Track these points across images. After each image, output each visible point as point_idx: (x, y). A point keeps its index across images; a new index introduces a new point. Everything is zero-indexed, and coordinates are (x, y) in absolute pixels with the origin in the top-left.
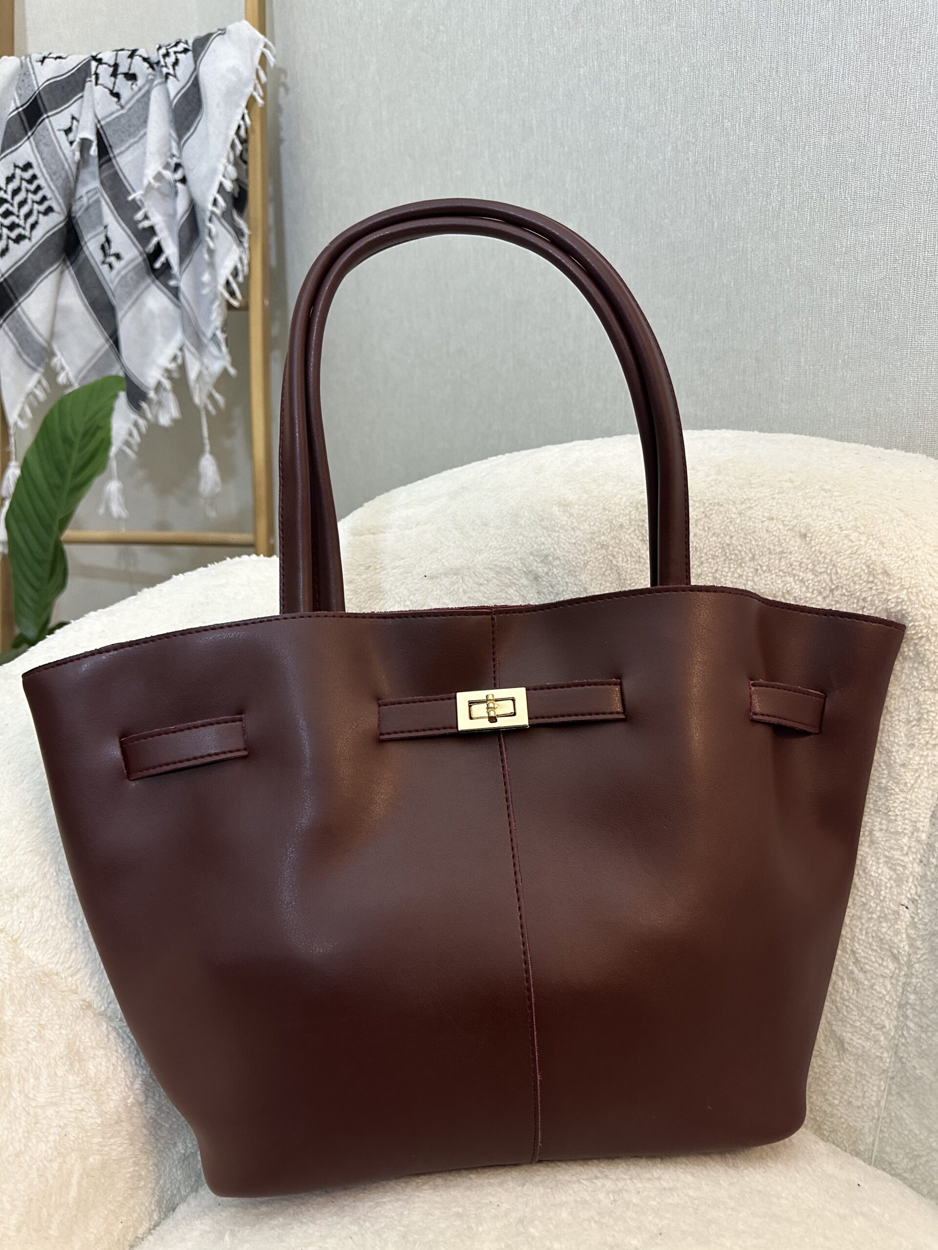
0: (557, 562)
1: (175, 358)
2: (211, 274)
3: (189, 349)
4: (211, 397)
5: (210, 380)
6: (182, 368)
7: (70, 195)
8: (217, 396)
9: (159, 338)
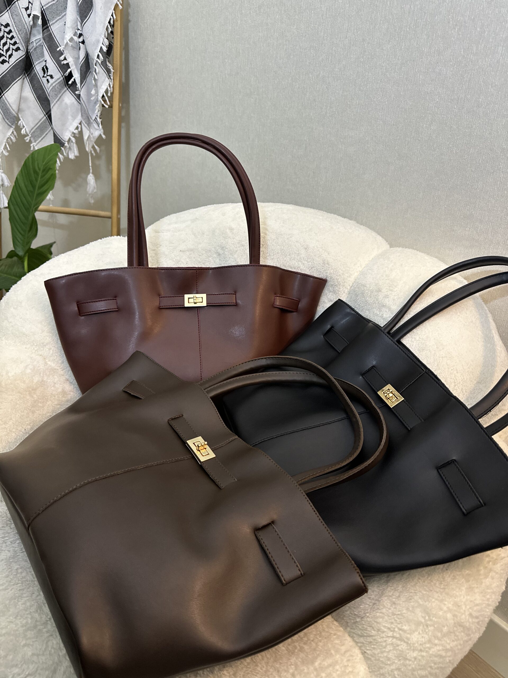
0: (227, 250)
1: (77, 128)
2: (95, 90)
3: (83, 124)
4: (93, 147)
5: (93, 140)
6: (81, 133)
7: (27, 42)
8: (96, 147)
9: (70, 117)
